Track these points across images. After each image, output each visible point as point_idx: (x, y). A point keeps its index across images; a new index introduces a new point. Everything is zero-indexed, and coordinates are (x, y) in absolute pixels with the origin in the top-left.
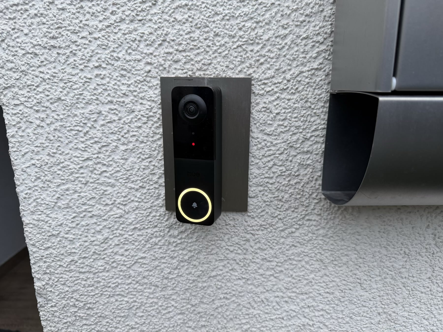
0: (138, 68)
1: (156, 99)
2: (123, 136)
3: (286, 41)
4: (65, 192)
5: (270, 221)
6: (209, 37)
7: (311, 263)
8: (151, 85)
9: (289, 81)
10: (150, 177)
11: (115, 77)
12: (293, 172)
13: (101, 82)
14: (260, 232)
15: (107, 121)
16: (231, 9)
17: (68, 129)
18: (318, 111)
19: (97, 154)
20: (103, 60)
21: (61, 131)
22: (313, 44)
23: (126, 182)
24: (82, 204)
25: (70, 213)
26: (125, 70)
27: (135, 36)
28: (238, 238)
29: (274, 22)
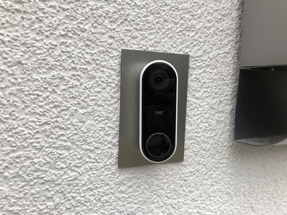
0: (102, 40)
1: (116, 68)
2: (83, 100)
3: (210, 31)
4: (14, 160)
5: (197, 168)
6: (160, 22)
7: (223, 197)
8: (112, 55)
9: (211, 59)
10: (105, 137)
11: (80, 46)
12: (213, 127)
13: (66, 49)
14: (190, 178)
15: (69, 86)
16: (176, 3)
17: (26, 93)
18: (228, 82)
19: (56, 118)
20: (70, 29)
21: (18, 95)
22: (226, 35)
23: (82, 144)
24: (34, 171)
25: (18, 183)
26: (90, 41)
27: (101, 13)
28: (175, 185)
29: (203, 17)
